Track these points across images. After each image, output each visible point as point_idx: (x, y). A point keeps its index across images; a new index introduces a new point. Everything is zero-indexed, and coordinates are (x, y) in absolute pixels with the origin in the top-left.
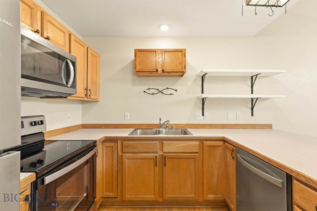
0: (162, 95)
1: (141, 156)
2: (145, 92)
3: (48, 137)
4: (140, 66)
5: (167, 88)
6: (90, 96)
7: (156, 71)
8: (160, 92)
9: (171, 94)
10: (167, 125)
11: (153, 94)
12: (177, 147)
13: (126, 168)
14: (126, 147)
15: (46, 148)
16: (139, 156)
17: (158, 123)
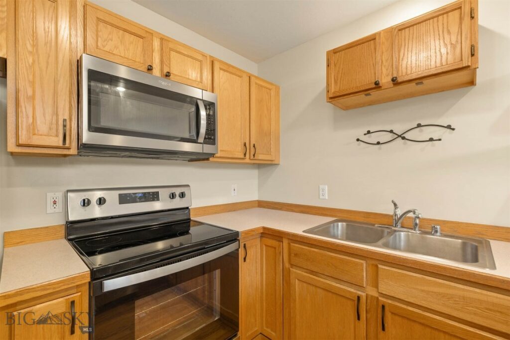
0: (405, 144)
1: (324, 283)
2: (358, 140)
3: (196, 215)
4: (339, 84)
5: (419, 126)
6: (254, 155)
7: (374, 86)
8: (399, 136)
9: (431, 140)
10: (418, 221)
11: (378, 143)
12: (423, 291)
13: (295, 297)
14: (296, 255)
15: (193, 230)
16: (319, 281)
17: (392, 213)
